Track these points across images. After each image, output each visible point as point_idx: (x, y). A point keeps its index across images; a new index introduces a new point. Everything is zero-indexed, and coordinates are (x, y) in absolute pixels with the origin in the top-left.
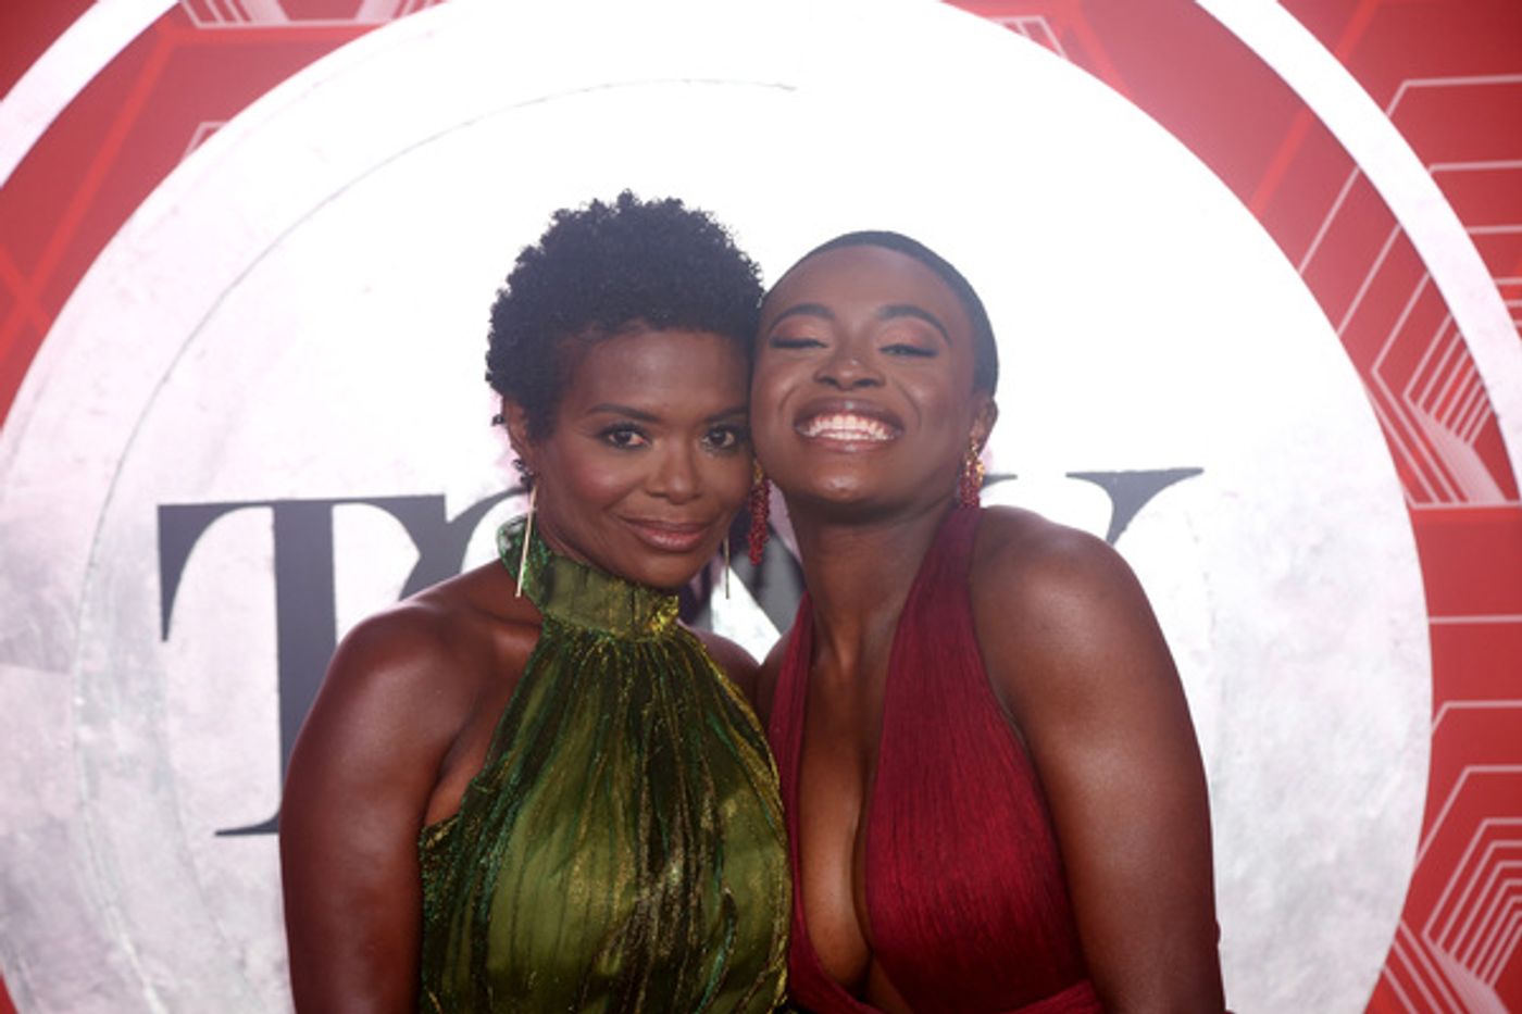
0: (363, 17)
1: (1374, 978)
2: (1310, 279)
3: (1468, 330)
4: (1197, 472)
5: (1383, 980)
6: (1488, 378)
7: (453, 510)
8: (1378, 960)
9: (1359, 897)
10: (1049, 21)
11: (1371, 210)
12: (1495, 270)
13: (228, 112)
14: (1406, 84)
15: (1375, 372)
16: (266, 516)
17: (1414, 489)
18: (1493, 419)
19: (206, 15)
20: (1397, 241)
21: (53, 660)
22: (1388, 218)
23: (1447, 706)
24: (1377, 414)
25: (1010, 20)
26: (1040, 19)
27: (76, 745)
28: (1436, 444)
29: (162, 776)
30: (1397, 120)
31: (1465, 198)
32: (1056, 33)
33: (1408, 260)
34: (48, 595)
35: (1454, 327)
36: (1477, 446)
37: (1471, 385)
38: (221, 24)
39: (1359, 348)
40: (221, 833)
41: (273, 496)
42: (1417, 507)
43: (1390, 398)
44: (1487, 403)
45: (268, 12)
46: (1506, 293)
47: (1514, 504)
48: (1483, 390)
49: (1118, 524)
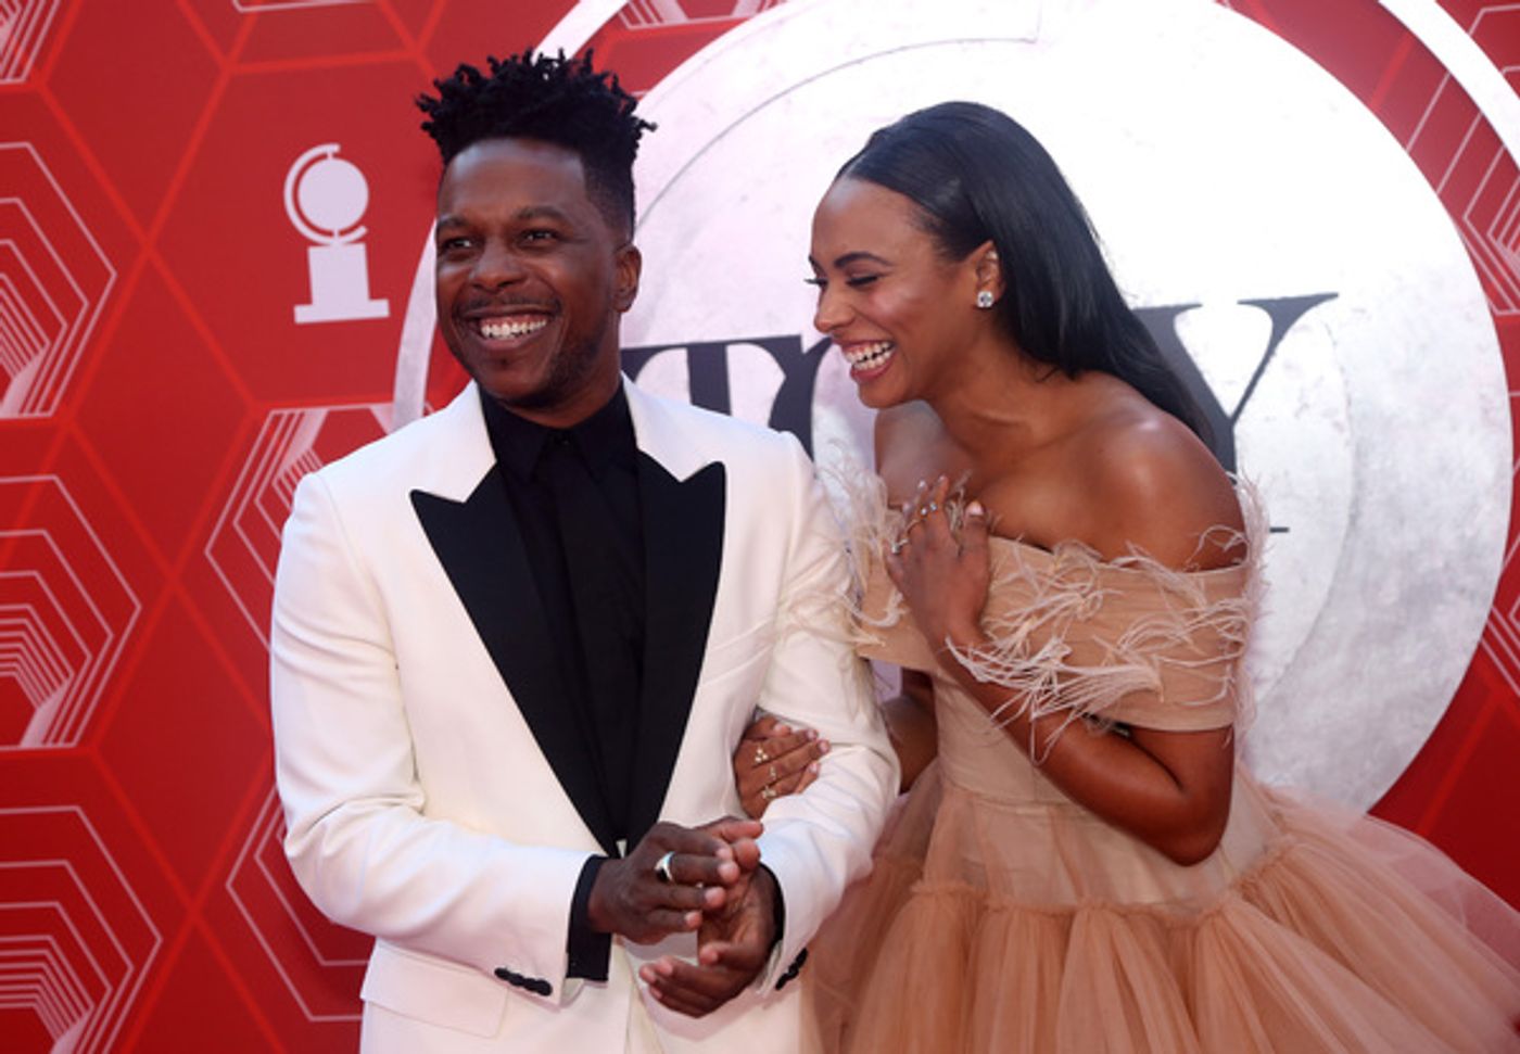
0: (737, 13)
1: (1473, 648)
2: (1417, 155)
4: (1333, 296)
5: (1480, 648)
7: (806, 346)
8: (1477, 635)
9: (1462, 591)
11: (1460, 103)
13: (650, 83)
14: (1484, 11)
15: (1466, 218)
16: (682, 354)
17: (1496, 301)
19: (634, 21)
20: (1480, 124)
22: (1472, 108)
24: (1467, 248)
28: (1513, 270)
30: (1475, 38)
33: (1489, 137)
38: (644, 25)
39: (1453, 201)
41: (688, 339)
42: (1499, 313)
43: (1478, 236)
45: (675, 14)
49: (1277, 336)
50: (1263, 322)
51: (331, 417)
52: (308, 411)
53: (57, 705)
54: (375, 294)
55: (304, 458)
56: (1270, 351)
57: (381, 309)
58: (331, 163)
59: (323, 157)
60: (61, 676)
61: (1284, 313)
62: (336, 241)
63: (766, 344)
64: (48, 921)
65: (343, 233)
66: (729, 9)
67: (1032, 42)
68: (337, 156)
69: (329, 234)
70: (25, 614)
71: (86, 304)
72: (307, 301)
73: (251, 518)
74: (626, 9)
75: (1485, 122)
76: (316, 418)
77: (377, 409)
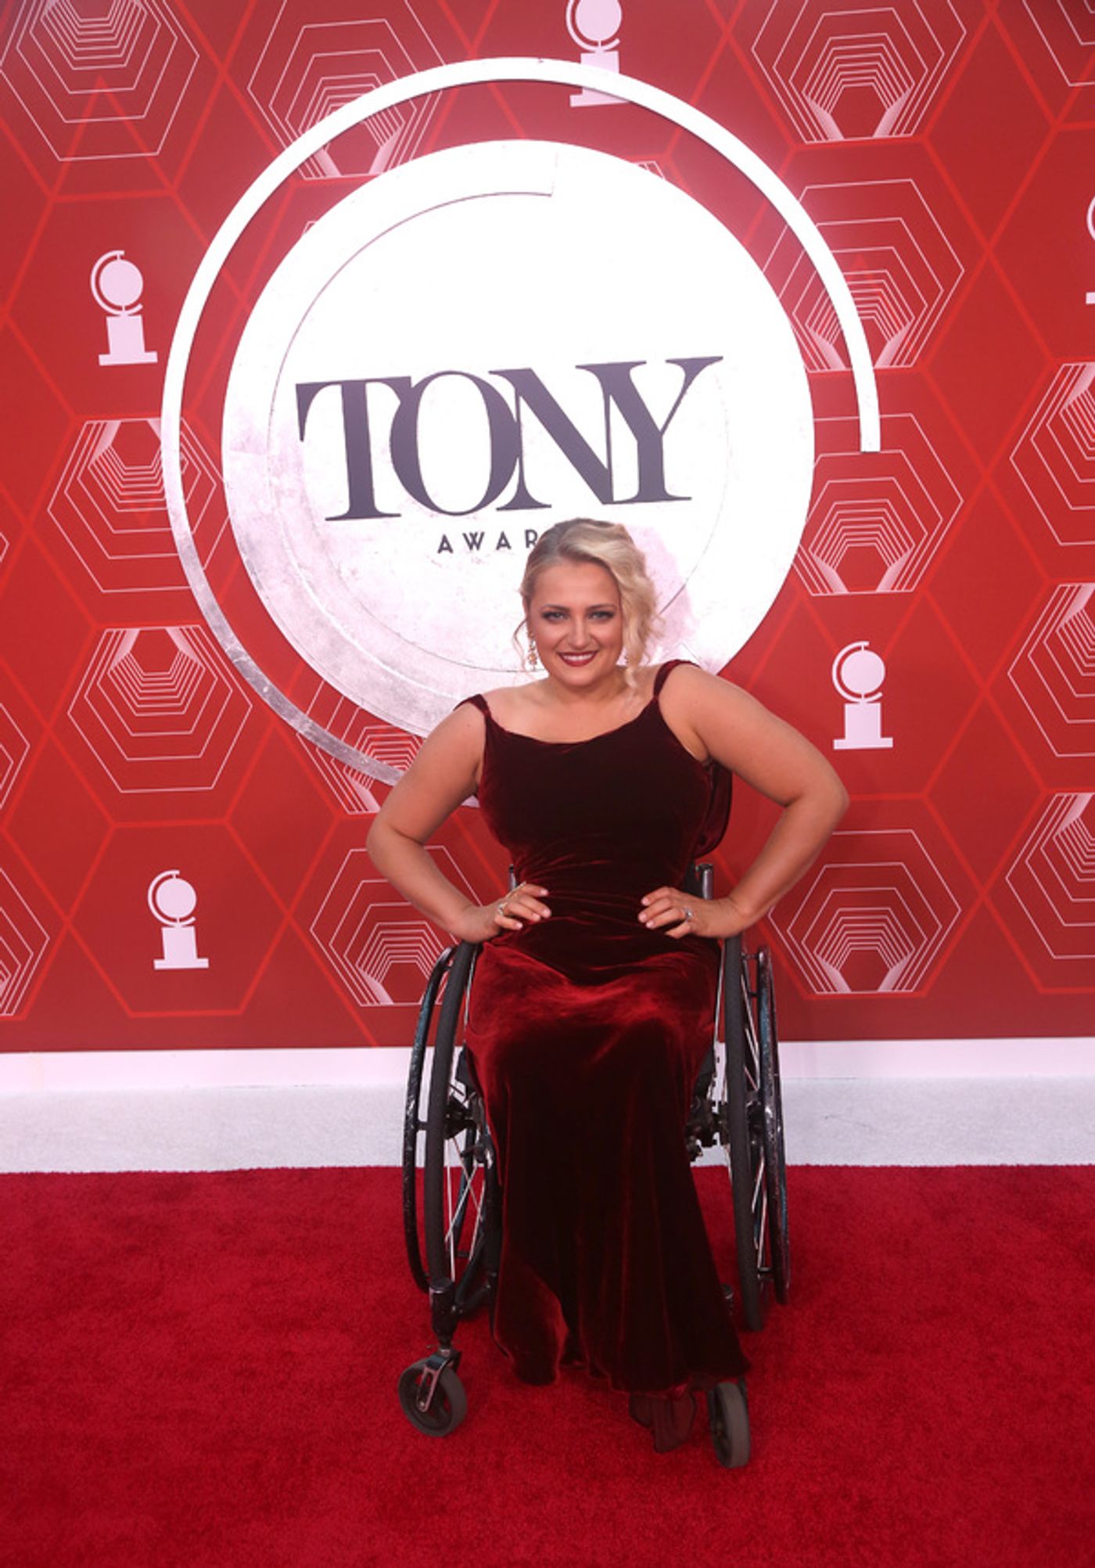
0: (372, 172)
1: (788, 568)
2: (767, 274)
3: (832, 295)
4: (720, 359)
5: (792, 567)
6: (840, 316)
7: (414, 382)
10: (658, 163)
11: (793, 243)
12: (843, 268)
13: (317, 218)
14: (807, 188)
15: (794, 314)
16: (338, 388)
17: (809, 364)
18: (842, 333)
19: (307, 174)
20: (803, 259)
21: (260, 451)
22: (800, 247)
23: (821, 456)
24: (794, 333)
25: (642, 163)
26: (654, 163)
27: (271, 484)
28: (819, 346)
29: (304, 498)
30: (802, 203)
31: (832, 238)
32: (661, 167)
33: (808, 265)
35: (826, 294)
36: (835, 346)
37: (833, 318)
38: (314, 178)
39: (787, 304)
40: (328, 519)
41: (341, 378)
42: (810, 372)
43: (799, 324)
44: (840, 326)
45: (333, 172)
46: (847, 278)
47: (849, 370)
48: (838, 321)
49: (688, 382)
50: (679, 373)
51: (123, 426)
52: (109, 422)
54: (148, 349)
55: (107, 451)
56: (684, 392)
57: (152, 357)
58: (119, 263)
59: (114, 258)
61: (693, 367)
62: (124, 313)
63: (388, 381)
65: (128, 308)
66: (367, 171)
67: (549, 195)
68: (122, 258)
69: (119, 308)
72: (107, 351)
73: (75, 490)
74: (302, 166)
75: (806, 254)
76: (114, 426)
77: (151, 421)
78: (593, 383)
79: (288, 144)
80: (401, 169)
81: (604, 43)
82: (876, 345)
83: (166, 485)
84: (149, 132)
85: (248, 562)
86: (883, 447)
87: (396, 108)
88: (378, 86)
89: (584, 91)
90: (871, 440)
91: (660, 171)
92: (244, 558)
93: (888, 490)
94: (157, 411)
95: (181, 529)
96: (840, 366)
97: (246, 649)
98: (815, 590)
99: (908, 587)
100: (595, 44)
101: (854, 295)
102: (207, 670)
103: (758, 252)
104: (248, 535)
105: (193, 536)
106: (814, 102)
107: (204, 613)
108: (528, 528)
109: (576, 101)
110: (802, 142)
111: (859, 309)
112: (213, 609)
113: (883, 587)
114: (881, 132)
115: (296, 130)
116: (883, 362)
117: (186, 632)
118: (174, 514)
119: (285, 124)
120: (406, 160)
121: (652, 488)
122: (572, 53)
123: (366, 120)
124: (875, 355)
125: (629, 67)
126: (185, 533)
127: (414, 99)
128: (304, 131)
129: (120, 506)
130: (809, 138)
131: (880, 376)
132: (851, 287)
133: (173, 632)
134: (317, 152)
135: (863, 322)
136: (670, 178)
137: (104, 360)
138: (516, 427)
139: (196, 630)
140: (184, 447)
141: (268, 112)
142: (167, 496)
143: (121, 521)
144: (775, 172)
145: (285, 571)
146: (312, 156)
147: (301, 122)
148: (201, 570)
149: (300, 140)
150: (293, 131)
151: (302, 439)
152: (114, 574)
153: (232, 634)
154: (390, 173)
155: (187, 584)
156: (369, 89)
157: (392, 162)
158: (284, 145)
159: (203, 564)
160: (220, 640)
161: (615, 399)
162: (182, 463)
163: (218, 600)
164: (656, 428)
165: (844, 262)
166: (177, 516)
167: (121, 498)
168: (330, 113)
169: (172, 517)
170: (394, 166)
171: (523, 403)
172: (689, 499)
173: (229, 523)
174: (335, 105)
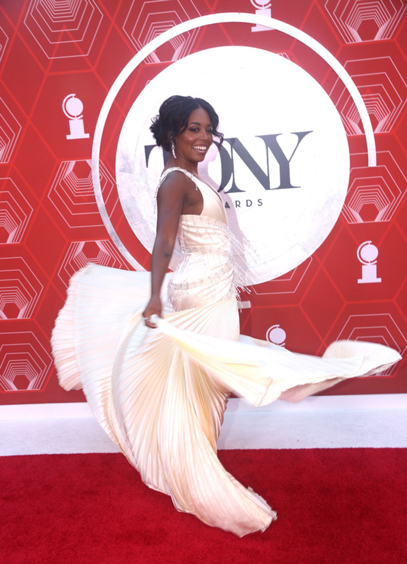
0: (173, 60)
1: (339, 213)
2: (331, 97)
3: (357, 105)
4: (312, 132)
5: (341, 213)
6: (360, 113)
8: (340, 210)
9: (337, 200)
10: (287, 54)
11: (341, 84)
12: (361, 93)
13: (151, 78)
14: (347, 62)
15: (342, 113)
17: (348, 132)
18: (361, 120)
19: (147, 62)
20: (345, 90)
21: (131, 172)
22: (344, 85)
23: (352, 169)
24: (342, 120)
25: (280, 54)
26: (285, 53)
27: (135, 185)
28: (352, 125)
30: (345, 68)
31: (356, 81)
32: (288, 56)
33: (347, 93)
34: (129, 161)
35: (355, 104)
36: (358, 125)
37: (357, 114)
38: (150, 63)
39: (339, 109)
42: (348, 135)
43: (344, 116)
44: (360, 117)
45: (157, 61)
46: (363, 97)
47: (364, 134)
48: (359, 115)
49: (299, 141)
50: (296, 138)
51: (76, 163)
52: (71, 161)
53: (14, 234)
54: (86, 132)
55: (70, 173)
56: (298, 145)
57: (87, 136)
58: (73, 99)
59: (71, 97)
60: (15, 226)
61: (301, 135)
62: (76, 119)
64: (16, 283)
65: (77, 116)
66: (171, 60)
68: (75, 97)
69: (74, 117)
70: (5, 212)
71: (15, 135)
72: (69, 134)
73: (58, 188)
74: (145, 59)
75: (346, 89)
76: (73, 163)
77: (88, 161)
78: (262, 142)
79: (139, 50)
80: (184, 59)
81: (265, 6)
82: (374, 123)
83: (94, 185)
84: (84, 46)
85: (127, 215)
86: (377, 164)
87: (182, 35)
88: (174, 26)
89: (257, 25)
90: (372, 162)
91: (288, 57)
92: (126, 214)
93: (379, 181)
94: (90, 157)
95: (101, 203)
96: (359, 133)
97: (127, 248)
98: (350, 221)
99: (388, 219)
100: (261, 6)
101: (366, 104)
102: (112, 257)
103: (327, 89)
104: (126, 205)
105: (106, 206)
106: (350, 27)
107: (110, 235)
108: (237, 200)
109: (254, 29)
110: (345, 43)
111: (368, 110)
112: (113, 233)
113: (378, 219)
114: (378, 37)
115: (142, 44)
116: (378, 130)
117: (103, 242)
118: (97, 197)
119: (138, 42)
120: (186, 55)
121: (285, 183)
122: (252, 10)
123: (170, 40)
124: (374, 128)
125: (275, 15)
126: (102, 204)
127: (189, 31)
128: (145, 45)
129: (76, 194)
130: (348, 41)
131: (376, 137)
132: (364, 101)
133: (98, 243)
134: (151, 53)
135: (370, 115)
136: (292, 60)
137: (68, 137)
138: (231, 161)
139: (107, 242)
140: (101, 171)
141: (131, 38)
142: (95, 190)
143: (76, 200)
144: (334, 56)
145: (142, 219)
146: (149, 55)
147: (144, 40)
148: (108, 219)
149: (144, 48)
150: (141, 44)
151: (147, 166)
152: (74, 221)
153: (121, 243)
154: (180, 60)
155: (103, 224)
156: (171, 27)
157: (180, 57)
158: (138, 50)
159: (109, 216)
160: (116, 246)
161: (270, 148)
162: (100, 177)
163: (116, 231)
164: (286, 159)
165: (362, 91)
166: (99, 198)
167: (76, 191)
168: (156, 37)
169: (96, 198)
170: (181, 58)
171: (234, 150)
172: (300, 187)
173: (119, 200)
174: (158, 33)
